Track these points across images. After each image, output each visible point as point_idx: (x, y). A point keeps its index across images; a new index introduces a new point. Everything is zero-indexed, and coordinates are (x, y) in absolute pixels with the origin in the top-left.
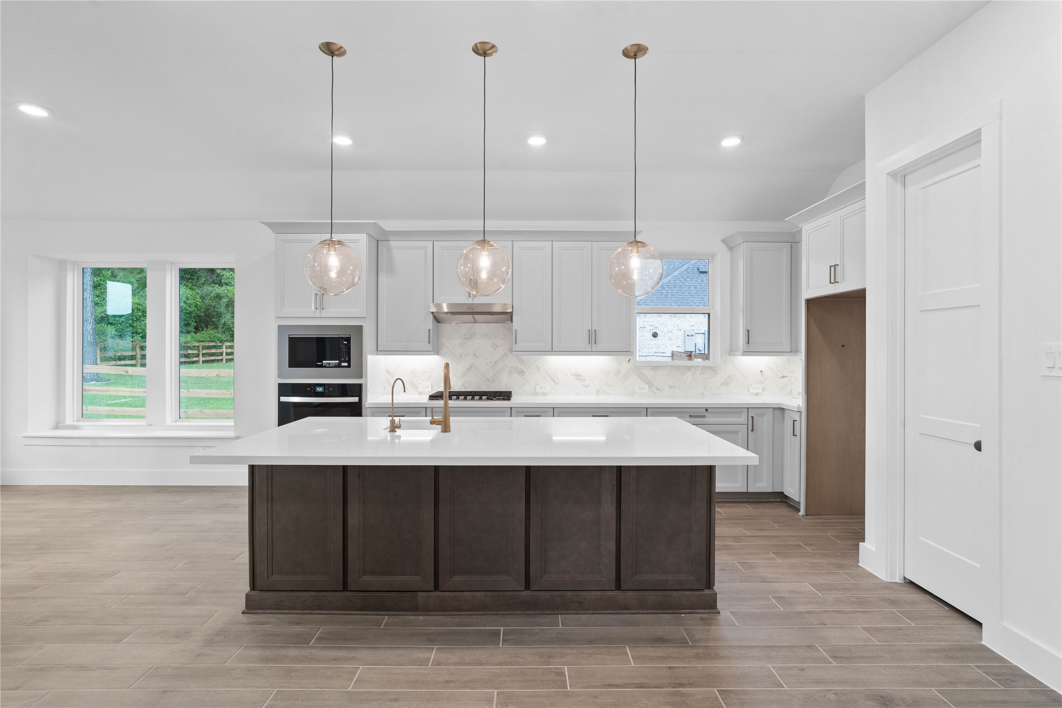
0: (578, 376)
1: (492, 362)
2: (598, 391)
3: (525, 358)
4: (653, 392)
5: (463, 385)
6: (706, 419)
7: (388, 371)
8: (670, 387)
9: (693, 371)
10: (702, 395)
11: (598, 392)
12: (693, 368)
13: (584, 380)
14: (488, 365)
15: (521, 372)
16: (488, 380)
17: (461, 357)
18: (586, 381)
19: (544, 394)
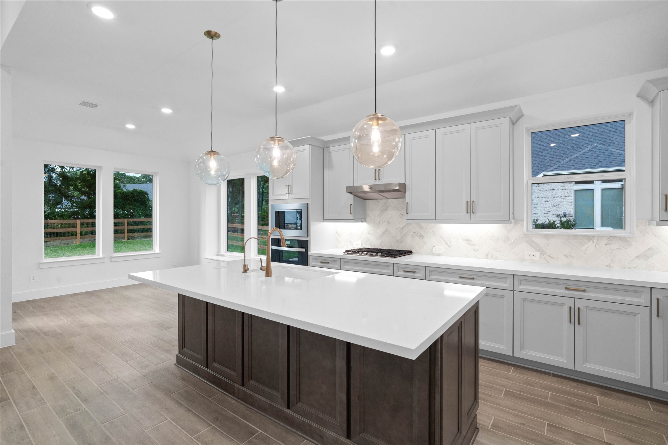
0: (468, 241)
1: (400, 228)
2: (487, 255)
3: (424, 225)
4: (545, 259)
5: (381, 244)
6: (586, 294)
7: (337, 233)
8: (566, 256)
9: (595, 241)
10: (608, 268)
11: (487, 257)
12: (596, 238)
13: (474, 245)
14: (397, 230)
15: (421, 236)
16: (397, 241)
17: (379, 224)
18: (475, 245)
19: (439, 255)
